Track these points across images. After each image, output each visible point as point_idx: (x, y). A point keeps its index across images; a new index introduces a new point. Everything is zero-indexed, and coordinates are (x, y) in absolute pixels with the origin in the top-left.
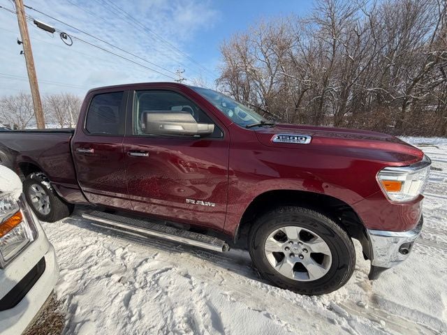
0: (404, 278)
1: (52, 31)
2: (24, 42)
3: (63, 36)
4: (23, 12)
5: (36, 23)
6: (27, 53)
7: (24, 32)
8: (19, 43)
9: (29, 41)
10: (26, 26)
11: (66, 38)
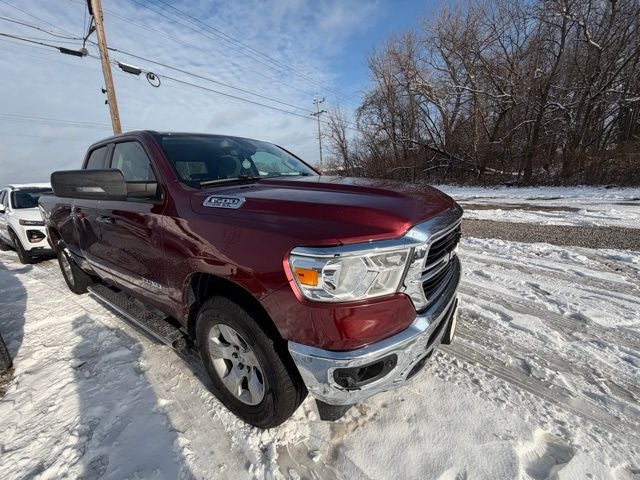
0: (416, 431)
1: (137, 72)
2: (109, 91)
3: (151, 76)
4: (106, 56)
5: (121, 66)
6: (112, 102)
7: (109, 79)
8: (104, 91)
9: (113, 88)
10: (110, 71)
11: (153, 78)
